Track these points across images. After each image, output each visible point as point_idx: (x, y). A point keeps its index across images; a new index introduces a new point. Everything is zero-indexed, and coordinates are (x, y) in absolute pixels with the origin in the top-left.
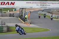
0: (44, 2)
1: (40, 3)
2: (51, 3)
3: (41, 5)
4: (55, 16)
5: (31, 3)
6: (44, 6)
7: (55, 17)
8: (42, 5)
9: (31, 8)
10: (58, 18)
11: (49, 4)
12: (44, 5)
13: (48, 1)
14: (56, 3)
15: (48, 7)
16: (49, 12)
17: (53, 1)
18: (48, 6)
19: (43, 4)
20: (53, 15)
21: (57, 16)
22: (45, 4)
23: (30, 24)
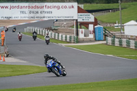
0: (37, 4)
1: (29, 7)
2: (54, 7)
3: (30, 12)
4: (64, 36)
5: (7, 7)
6: (38, 15)
7: (64, 39)
8: (33, 12)
9: (8, 20)
10: (70, 42)
11: (49, 10)
12: (37, 12)
13: (48, 2)
14: (66, 7)
15: (47, 17)
16: (50, 29)
17: (59, 2)
18: (46, 15)
19: (36, 10)
20: (60, 35)
21: (68, 36)
22: (39, 10)
23: (7, 56)
